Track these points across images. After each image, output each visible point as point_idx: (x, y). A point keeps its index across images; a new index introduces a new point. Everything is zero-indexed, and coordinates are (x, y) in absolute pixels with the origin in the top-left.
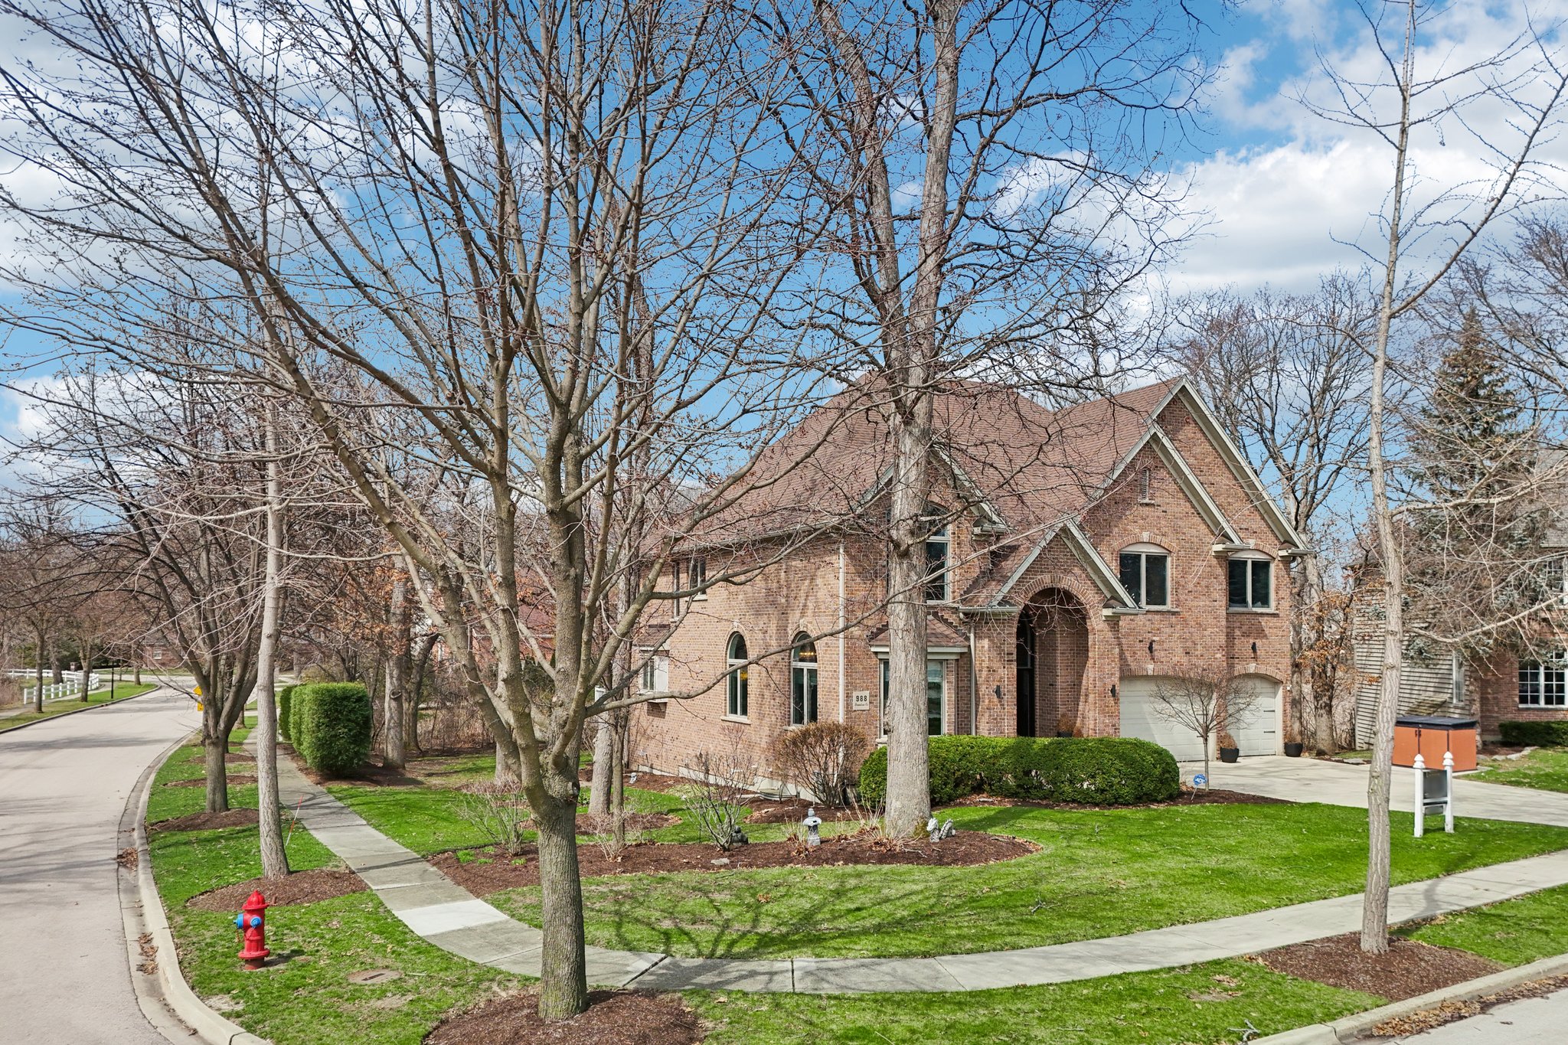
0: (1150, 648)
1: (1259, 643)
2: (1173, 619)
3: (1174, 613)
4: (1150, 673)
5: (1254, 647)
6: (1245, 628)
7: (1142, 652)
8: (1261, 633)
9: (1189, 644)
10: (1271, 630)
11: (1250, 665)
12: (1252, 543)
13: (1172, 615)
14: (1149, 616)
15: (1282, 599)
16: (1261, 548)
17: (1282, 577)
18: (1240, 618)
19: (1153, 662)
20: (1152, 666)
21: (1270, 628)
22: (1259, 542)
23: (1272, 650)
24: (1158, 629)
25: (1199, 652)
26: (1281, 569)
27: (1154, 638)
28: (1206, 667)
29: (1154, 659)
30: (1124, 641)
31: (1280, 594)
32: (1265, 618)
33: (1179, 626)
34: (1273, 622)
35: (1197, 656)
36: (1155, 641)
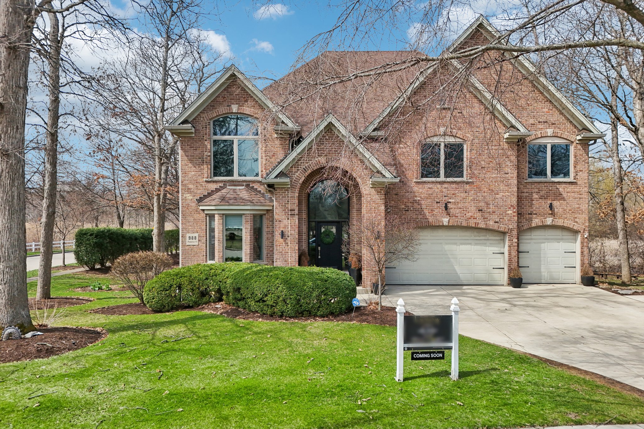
0: (446, 208)
1: (556, 204)
2: (467, 187)
3: (467, 183)
4: (446, 223)
5: (551, 206)
6: (542, 193)
7: (439, 210)
8: (559, 196)
9: (482, 204)
10: (569, 194)
11: (548, 219)
12: (550, 132)
13: (466, 184)
14: (446, 185)
15: (581, 171)
16: (559, 135)
17: (580, 155)
18: (538, 186)
19: (448, 216)
20: (448, 219)
21: (568, 192)
22: (557, 130)
23: (569, 208)
24: (454, 194)
25: (491, 210)
26: (580, 149)
27: (450, 200)
28: (497, 220)
29: (449, 214)
30: (423, 202)
31: (578, 167)
32: (563, 186)
33: (473, 192)
34: (570, 188)
35: (489, 212)
36: (450, 202)
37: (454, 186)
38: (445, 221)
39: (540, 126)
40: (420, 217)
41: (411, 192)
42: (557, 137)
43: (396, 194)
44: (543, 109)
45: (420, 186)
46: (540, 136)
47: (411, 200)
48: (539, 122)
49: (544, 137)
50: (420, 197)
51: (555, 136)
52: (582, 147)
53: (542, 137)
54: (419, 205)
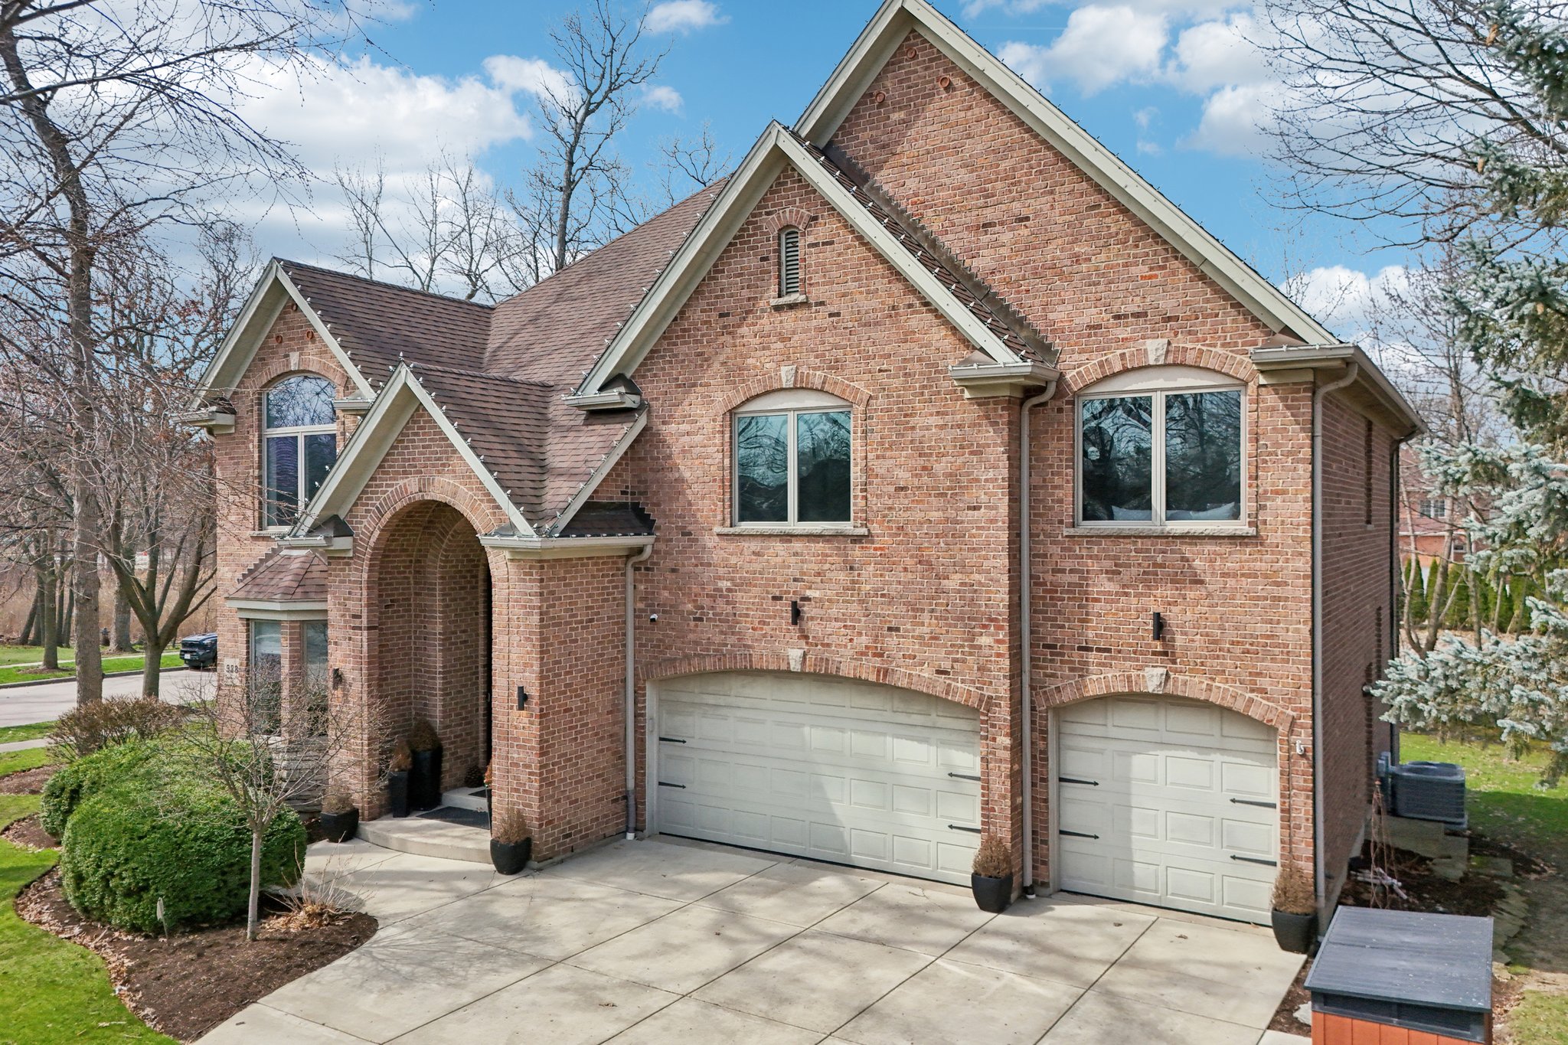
0: (797, 614)
1: (1178, 616)
2: (856, 552)
3: (856, 539)
4: (795, 665)
5: (1162, 625)
6: (1127, 575)
7: (780, 621)
9: (900, 609)
10: (1231, 582)
11: (1149, 671)
12: (1154, 349)
13: (854, 541)
14: (797, 546)
15: (1277, 492)
16: (1190, 358)
17: (1275, 430)
18: (1115, 549)
19: (803, 642)
20: (800, 653)
21: (1223, 575)
22: (1181, 341)
23: (1231, 635)
24: (819, 574)
25: (926, 629)
26: (1274, 409)
27: (809, 593)
28: (946, 665)
29: (806, 637)
30: (739, 596)
31: (1267, 481)
32: (1210, 548)
33: (871, 568)
34: (1238, 558)
35: (921, 637)
36: (808, 599)
37: (820, 546)
38: (794, 656)
39: (1122, 333)
40: (731, 640)
41: (709, 565)
42: (1182, 365)
43: (673, 571)
44: (1132, 269)
45: (732, 547)
46: (1118, 368)
47: (709, 589)
48: (1117, 317)
49: (1133, 369)
50: (732, 579)
51: (1175, 365)
52: (1284, 399)
53: (1126, 371)
54: (728, 603)
